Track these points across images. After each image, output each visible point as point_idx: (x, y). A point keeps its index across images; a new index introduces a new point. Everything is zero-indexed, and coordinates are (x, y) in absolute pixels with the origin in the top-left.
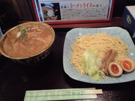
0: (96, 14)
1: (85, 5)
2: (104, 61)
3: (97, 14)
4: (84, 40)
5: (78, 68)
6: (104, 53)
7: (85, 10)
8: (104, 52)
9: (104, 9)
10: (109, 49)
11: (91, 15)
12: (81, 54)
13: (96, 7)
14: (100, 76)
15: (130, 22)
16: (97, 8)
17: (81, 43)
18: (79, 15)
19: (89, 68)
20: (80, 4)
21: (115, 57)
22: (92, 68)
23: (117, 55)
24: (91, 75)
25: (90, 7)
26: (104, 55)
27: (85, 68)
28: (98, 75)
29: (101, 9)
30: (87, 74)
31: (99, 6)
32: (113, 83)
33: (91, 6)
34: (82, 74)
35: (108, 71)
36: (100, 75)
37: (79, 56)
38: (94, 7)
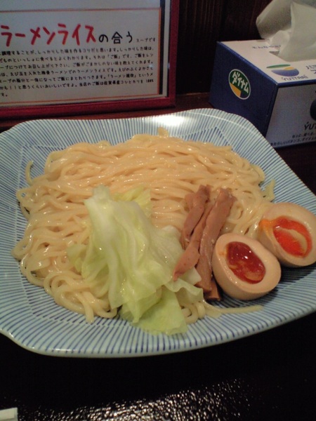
0: (114, 74)
1: (66, 33)
2: (188, 235)
3: (118, 73)
4: (80, 162)
5: (63, 288)
6: (179, 206)
7: (69, 54)
8: (178, 199)
9: (144, 52)
10: (196, 188)
11: (96, 80)
12: (71, 220)
13: (111, 41)
14: (186, 311)
15: (247, 90)
16: (117, 46)
17: (67, 173)
18: (46, 76)
19: (123, 275)
20: (45, 29)
21: (228, 215)
22: (140, 274)
23: (236, 203)
24: (137, 313)
25: (88, 40)
26: (178, 211)
27: (101, 284)
28: (173, 304)
29: (133, 53)
30: (114, 313)
31: (125, 40)
32: (257, 331)
33: (90, 36)
34: (89, 316)
35: (213, 279)
36: (183, 308)
37: (63, 234)
38: (105, 45)
